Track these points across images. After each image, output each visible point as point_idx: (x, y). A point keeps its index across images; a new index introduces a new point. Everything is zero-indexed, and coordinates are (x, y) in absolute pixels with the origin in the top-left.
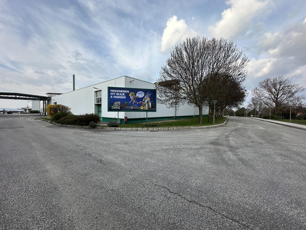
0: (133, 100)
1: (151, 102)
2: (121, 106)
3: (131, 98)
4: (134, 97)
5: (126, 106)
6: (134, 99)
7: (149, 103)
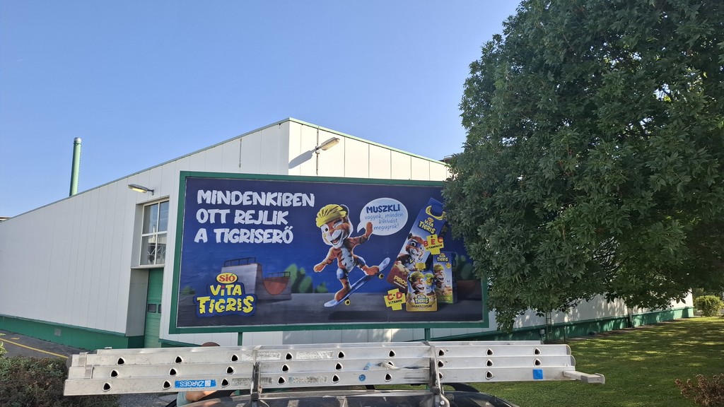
0: (340, 254)
1: (453, 262)
2: (265, 294)
3: (327, 238)
4: (347, 230)
5: (295, 289)
6: (347, 244)
7: (436, 271)
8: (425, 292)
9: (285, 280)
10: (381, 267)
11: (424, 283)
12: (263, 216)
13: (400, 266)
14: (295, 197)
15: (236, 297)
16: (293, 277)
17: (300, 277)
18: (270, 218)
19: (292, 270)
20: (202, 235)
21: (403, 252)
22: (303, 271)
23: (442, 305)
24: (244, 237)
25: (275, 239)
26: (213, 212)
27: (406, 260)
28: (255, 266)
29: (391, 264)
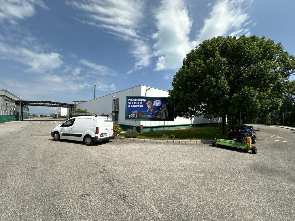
0: (150, 109)
1: (169, 111)
2: (138, 115)
3: (148, 107)
4: (151, 105)
5: (143, 115)
6: (151, 108)
7: (166, 112)
8: (164, 116)
9: (142, 113)
10: (157, 112)
11: (164, 114)
12: (138, 103)
13: (160, 111)
14: (143, 100)
15: (134, 115)
16: (143, 113)
17: (144, 113)
18: (139, 103)
19: (143, 111)
20: (129, 106)
21: (161, 109)
22: (144, 112)
23: (166, 118)
24: (135, 106)
25: (140, 107)
26: (131, 102)
27: (161, 110)
28: (137, 111)
29: (158, 111)
